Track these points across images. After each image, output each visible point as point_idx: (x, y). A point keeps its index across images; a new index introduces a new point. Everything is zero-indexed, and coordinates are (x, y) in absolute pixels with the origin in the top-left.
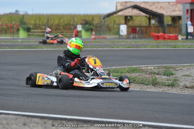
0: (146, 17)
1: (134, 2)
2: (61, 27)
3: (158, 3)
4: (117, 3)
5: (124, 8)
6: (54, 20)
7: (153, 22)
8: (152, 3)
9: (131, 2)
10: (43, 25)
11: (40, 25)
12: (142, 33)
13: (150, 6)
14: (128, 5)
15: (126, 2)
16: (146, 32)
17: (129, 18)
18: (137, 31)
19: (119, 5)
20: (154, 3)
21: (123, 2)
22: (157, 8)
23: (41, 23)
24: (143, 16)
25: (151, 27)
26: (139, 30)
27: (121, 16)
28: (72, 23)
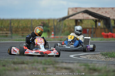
0: (93, 20)
1: (83, 8)
2: (20, 30)
3: (103, 8)
4: (69, 8)
5: (75, 13)
6: (14, 24)
7: (99, 24)
8: (98, 9)
9: (81, 8)
10: (4, 27)
11: (2, 27)
12: (91, 33)
13: (97, 11)
14: (78, 11)
15: (76, 8)
16: (94, 33)
17: (79, 21)
18: (88, 32)
19: (70, 10)
20: (100, 8)
21: (73, 8)
22: (102, 12)
23: (3, 26)
24: (91, 20)
25: (98, 28)
26: (89, 31)
27: (72, 19)
28: (29, 26)
